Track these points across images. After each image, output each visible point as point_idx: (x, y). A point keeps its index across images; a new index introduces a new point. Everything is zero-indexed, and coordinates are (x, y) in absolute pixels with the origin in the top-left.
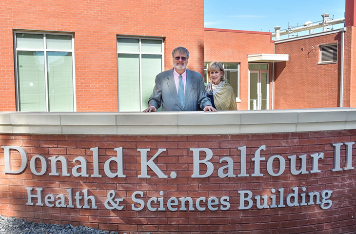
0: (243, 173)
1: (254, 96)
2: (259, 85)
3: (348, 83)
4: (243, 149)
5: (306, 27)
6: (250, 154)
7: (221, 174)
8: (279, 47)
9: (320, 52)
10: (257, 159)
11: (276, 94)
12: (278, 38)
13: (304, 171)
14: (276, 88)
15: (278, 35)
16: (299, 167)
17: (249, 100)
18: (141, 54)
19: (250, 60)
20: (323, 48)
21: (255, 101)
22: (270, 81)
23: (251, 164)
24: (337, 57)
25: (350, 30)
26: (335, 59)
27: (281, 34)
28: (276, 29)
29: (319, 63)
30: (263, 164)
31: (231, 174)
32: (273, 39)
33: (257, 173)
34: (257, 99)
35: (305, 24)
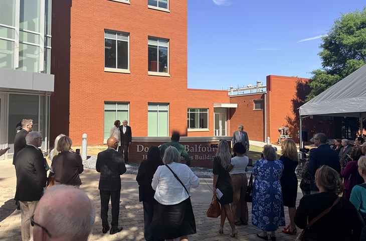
0: (196, 151)
1: (217, 127)
2: (220, 122)
3: (268, 122)
4: (196, 145)
5: (248, 88)
6: (198, 147)
7: (191, 151)
8: (232, 99)
9: (254, 104)
10: (199, 148)
11: (231, 126)
12: (232, 94)
13: (211, 151)
14: (231, 123)
15: (232, 91)
16: (209, 150)
17: (214, 130)
18: (158, 110)
19: (214, 107)
20: (256, 102)
21: (217, 131)
22: (227, 119)
23: (198, 149)
24: (263, 107)
25: (268, 93)
26: (261, 108)
27: (234, 91)
28: (231, 88)
29: (254, 110)
30: (201, 149)
31: (193, 151)
32: (229, 94)
33: (199, 151)
34: (219, 129)
35: (248, 86)
